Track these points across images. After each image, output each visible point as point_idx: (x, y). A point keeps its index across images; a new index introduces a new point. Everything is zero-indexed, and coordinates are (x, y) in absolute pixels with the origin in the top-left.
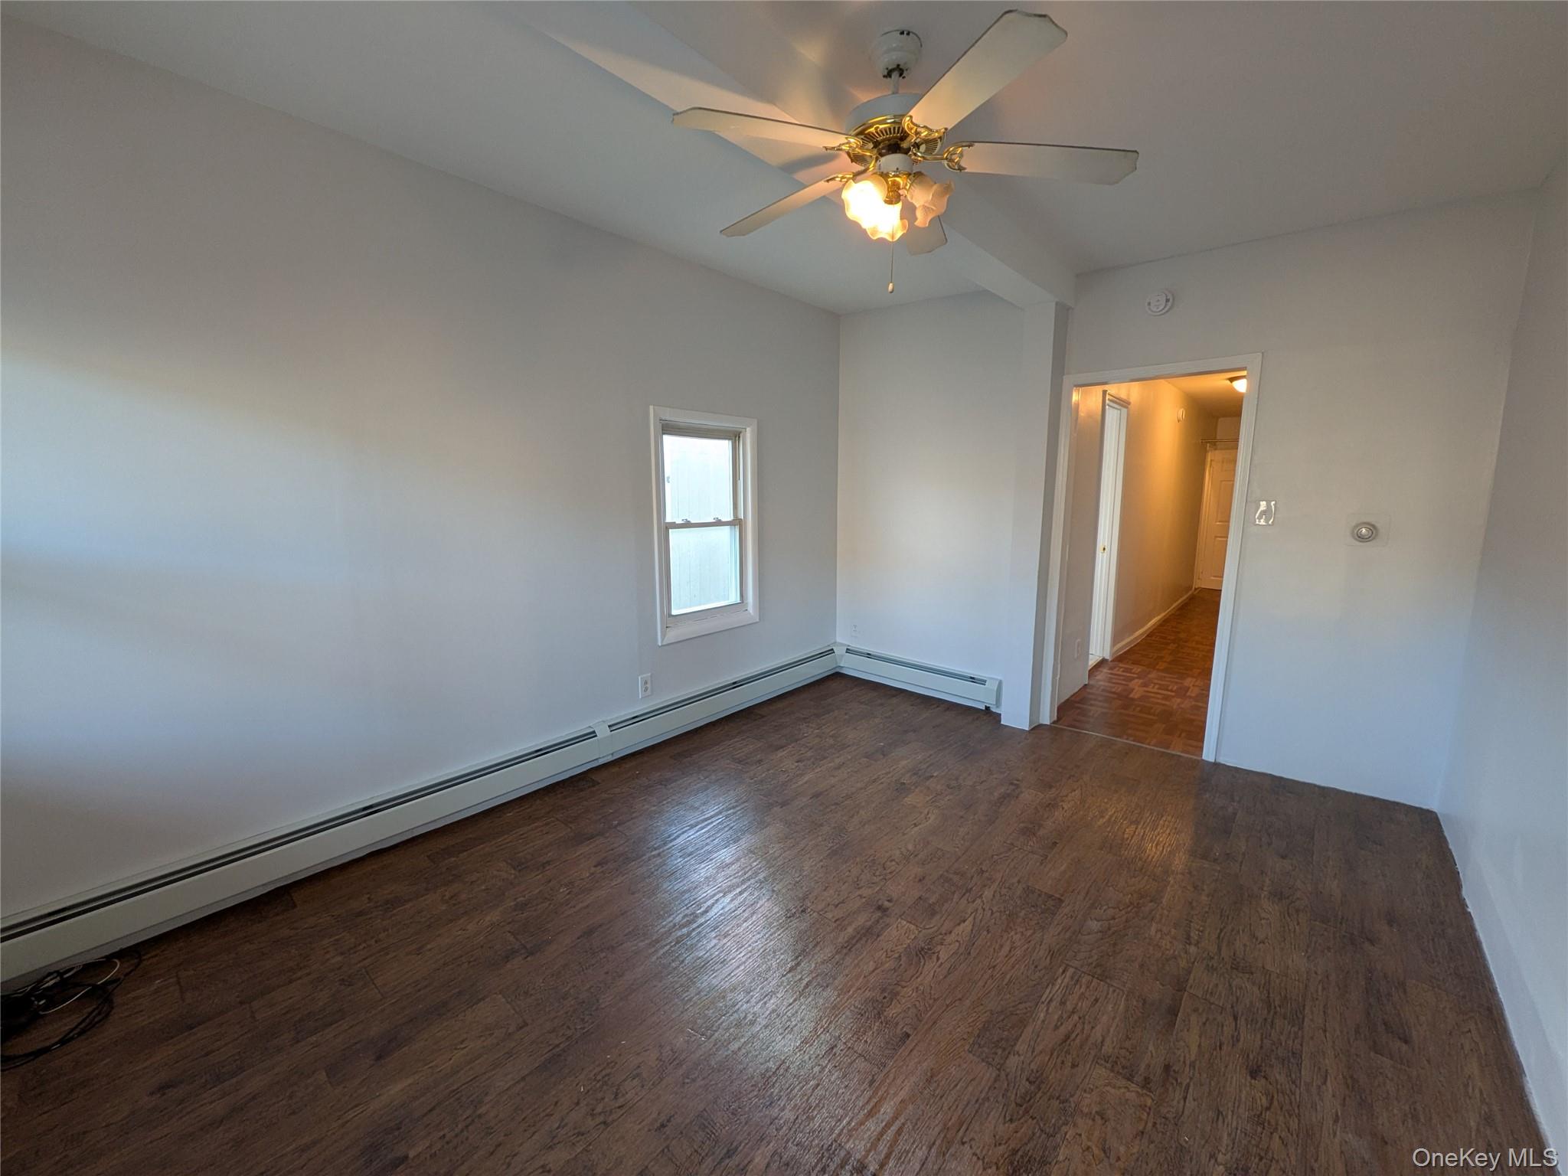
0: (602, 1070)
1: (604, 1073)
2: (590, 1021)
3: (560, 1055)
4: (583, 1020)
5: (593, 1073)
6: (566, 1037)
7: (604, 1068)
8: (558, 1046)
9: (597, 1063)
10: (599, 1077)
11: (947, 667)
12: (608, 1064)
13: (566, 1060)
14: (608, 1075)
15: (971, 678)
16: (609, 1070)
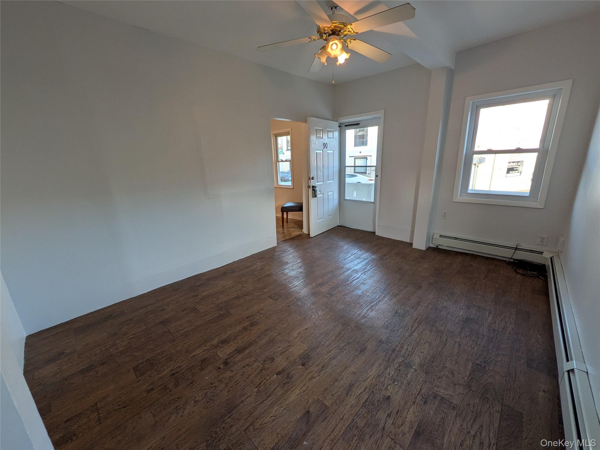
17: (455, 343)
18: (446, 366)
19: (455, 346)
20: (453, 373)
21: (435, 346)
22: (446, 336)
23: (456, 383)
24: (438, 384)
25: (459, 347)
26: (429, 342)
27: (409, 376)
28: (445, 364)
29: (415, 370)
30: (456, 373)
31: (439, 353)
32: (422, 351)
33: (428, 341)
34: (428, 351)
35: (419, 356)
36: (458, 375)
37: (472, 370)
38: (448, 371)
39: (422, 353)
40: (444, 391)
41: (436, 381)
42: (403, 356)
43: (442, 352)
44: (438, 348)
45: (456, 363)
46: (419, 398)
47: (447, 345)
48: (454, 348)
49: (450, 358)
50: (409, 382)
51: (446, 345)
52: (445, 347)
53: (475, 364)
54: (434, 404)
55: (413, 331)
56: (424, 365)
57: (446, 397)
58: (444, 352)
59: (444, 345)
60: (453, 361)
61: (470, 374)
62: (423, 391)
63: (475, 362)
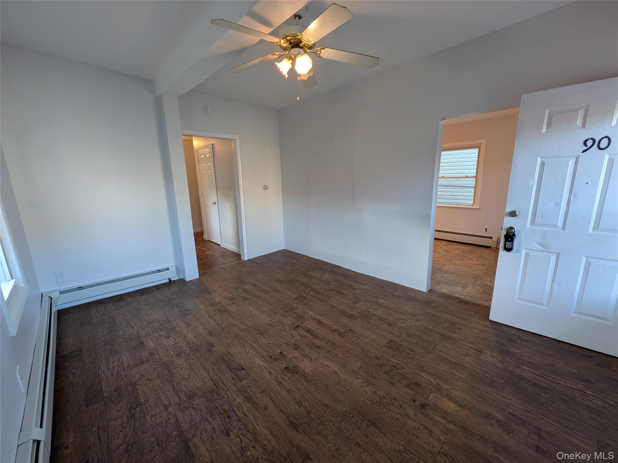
0: (375, 404)
1: (376, 403)
2: (353, 414)
3: (371, 422)
4: (352, 417)
5: (377, 407)
6: (362, 422)
7: (374, 404)
8: (367, 424)
9: (372, 407)
10: (378, 405)
11: (140, 272)
12: (373, 403)
13: (373, 419)
14: (377, 402)
15: (158, 271)
16: (375, 402)
17: (170, 403)
18: (158, 379)
19: (167, 400)
20: (149, 380)
21: (180, 382)
22: (183, 399)
23: (142, 378)
24: (153, 366)
25: (163, 403)
26: (188, 379)
27: (171, 352)
28: (160, 379)
29: (172, 357)
30: (148, 383)
31: (172, 381)
32: (183, 369)
33: (190, 379)
34: (180, 374)
35: (181, 365)
36: (145, 383)
37: (138, 397)
38: (154, 378)
39: (182, 368)
40: (145, 367)
41: (155, 366)
42: (189, 355)
43: (171, 385)
44: (176, 383)
45: (154, 389)
46: (155, 352)
47: (173, 393)
48: (166, 398)
49: (161, 387)
50: (168, 350)
51: (175, 392)
52: (173, 390)
53: (139, 405)
54: (145, 357)
55: (208, 373)
56: (171, 364)
57: (142, 366)
58: (170, 385)
59: (175, 390)
60: (157, 388)
61: (137, 393)
62: (157, 355)
63: (140, 406)
